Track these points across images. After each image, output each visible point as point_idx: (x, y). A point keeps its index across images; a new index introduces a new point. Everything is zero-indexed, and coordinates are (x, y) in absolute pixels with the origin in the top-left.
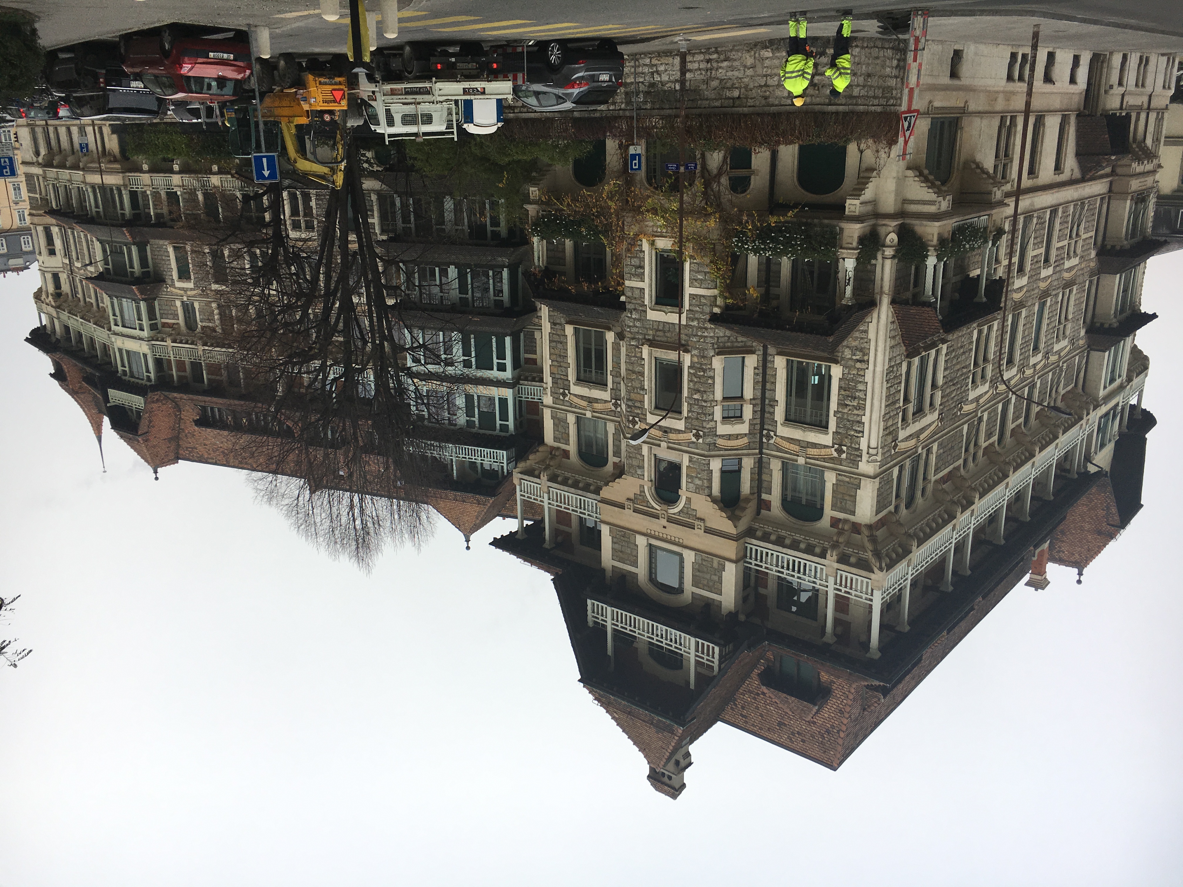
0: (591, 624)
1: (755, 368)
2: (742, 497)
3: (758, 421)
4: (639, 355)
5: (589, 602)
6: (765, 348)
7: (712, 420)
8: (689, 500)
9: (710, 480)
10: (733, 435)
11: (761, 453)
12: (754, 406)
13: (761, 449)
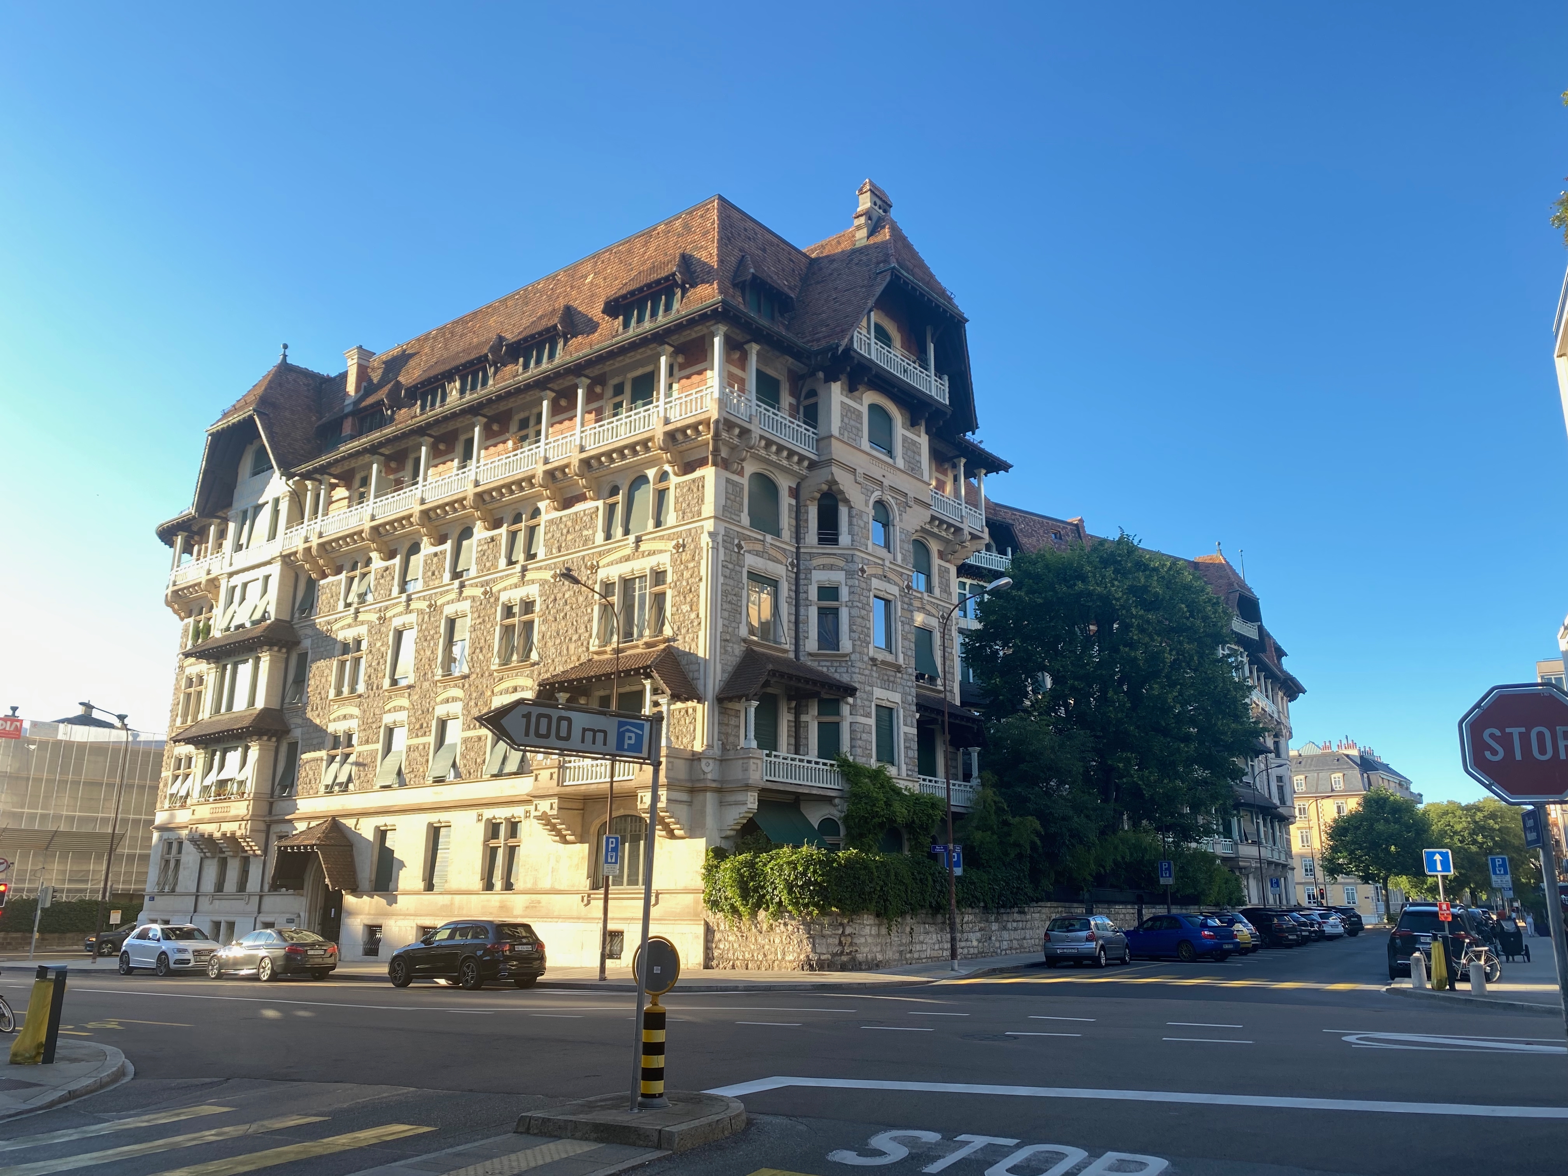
0: (946, 378)
1: (807, 638)
2: (816, 502)
3: (802, 582)
4: (906, 658)
5: (947, 402)
6: (797, 656)
7: (850, 587)
8: (867, 505)
9: (850, 524)
10: (828, 569)
11: (798, 548)
12: (807, 599)
13: (798, 553)
